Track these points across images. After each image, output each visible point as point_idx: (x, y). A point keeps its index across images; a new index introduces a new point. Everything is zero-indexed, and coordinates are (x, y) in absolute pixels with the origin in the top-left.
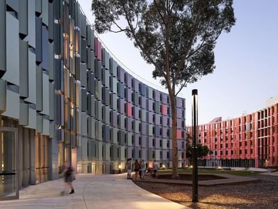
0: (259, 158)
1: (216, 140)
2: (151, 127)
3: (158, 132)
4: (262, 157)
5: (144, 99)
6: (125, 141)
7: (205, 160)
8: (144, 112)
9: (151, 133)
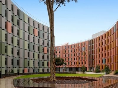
0: (89, 66)
1: (66, 56)
2: (26, 43)
3: (31, 47)
4: (91, 66)
5: (21, 22)
6: (6, 52)
7: (59, 67)
8: (21, 32)
9: (26, 48)
